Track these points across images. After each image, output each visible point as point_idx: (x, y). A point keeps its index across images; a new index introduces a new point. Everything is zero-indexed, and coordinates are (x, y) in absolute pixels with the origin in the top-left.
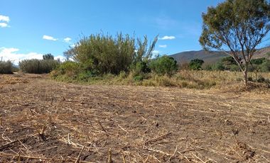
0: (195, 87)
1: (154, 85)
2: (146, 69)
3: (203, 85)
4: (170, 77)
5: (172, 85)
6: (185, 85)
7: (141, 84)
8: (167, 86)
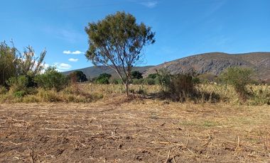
0: (82, 101)
1: (37, 101)
2: (32, 83)
3: (91, 98)
4: (58, 91)
5: (58, 100)
6: (72, 99)
7: (22, 101)
8: (52, 101)
